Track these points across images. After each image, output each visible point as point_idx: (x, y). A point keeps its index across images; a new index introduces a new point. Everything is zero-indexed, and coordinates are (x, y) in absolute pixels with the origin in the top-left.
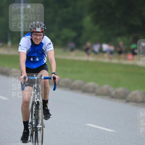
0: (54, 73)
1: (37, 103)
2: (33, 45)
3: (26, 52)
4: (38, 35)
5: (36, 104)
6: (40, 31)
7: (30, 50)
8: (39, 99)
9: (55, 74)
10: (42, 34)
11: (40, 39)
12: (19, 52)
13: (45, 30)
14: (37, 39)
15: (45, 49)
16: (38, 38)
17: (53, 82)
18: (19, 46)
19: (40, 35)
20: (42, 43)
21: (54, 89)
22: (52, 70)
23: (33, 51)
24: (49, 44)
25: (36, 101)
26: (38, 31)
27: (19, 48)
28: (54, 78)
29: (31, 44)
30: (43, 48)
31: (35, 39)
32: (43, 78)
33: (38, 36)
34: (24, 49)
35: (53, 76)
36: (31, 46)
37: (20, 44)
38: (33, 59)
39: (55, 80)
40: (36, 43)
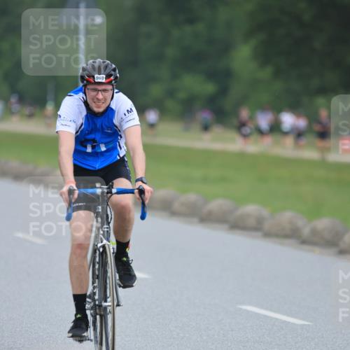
0: (141, 180)
1: (101, 250)
2: (91, 114)
3: (74, 132)
4: (99, 90)
5: (99, 251)
6: (104, 81)
7: (83, 127)
8: (108, 240)
9: (143, 182)
10: (109, 87)
11: (105, 99)
12: (57, 132)
13: (116, 78)
14: (98, 99)
15: (120, 124)
16: (100, 96)
17: (138, 199)
18: (59, 119)
19: (105, 90)
20: (112, 109)
21: (143, 217)
22: (137, 171)
23: (92, 129)
24: (128, 111)
25: (99, 245)
26: (99, 80)
27: (58, 123)
28: (142, 192)
29: (84, 113)
30: (116, 121)
31: (93, 99)
32: (114, 191)
33: (100, 92)
34: (69, 123)
35: (137, 187)
36: (87, 116)
37: (59, 113)
38: (93, 147)
39: (143, 196)
40: (96, 110)
